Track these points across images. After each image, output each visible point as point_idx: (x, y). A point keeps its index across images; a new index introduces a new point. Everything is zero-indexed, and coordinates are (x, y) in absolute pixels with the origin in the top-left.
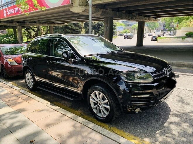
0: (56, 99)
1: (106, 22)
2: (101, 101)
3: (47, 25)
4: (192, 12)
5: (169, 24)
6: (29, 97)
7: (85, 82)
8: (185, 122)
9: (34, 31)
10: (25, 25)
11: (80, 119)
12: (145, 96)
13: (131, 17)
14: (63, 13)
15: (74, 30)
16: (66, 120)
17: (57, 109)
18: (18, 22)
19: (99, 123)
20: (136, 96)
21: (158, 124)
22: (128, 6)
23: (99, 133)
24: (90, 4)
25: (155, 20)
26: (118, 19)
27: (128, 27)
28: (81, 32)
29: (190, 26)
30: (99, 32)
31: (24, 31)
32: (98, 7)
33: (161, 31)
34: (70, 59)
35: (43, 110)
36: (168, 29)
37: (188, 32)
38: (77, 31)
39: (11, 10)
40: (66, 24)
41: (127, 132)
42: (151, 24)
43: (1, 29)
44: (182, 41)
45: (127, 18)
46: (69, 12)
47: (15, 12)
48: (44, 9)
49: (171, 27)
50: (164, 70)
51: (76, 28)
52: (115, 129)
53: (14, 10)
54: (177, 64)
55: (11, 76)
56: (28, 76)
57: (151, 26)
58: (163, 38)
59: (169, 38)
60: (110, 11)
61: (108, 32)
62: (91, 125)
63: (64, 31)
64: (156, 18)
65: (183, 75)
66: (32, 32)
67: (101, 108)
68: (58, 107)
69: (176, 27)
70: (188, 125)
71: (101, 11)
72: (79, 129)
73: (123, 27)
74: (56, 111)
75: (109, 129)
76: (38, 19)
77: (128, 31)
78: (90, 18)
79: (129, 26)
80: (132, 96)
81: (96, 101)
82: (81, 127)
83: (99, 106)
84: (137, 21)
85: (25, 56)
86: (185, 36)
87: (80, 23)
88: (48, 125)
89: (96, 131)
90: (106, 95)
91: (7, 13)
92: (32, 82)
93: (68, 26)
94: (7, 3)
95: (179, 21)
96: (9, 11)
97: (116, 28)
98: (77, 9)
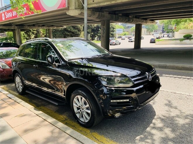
0: (43, 103)
1: (103, 25)
2: (83, 105)
3: (46, 28)
4: (192, 15)
5: (168, 26)
6: (15, 101)
7: (67, 86)
8: (167, 127)
9: (34, 34)
10: (24, 29)
11: (60, 125)
12: (125, 100)
13: (127, 20)
14: (61, 16)
15: (73, 33)
16: (46, 125)
17: (39, 114)
18: (16, 25)
19: (81, 128)
20: (115, 101)
21: (140, 128)
22: (124, 9)
23: (75, 138)
24: (85, 8)
25: (153, 23)
26: (115, 21)
27: (127, 30)
28: (80, 35)
29: (188, 28)
30: (98, 34)
31: (24, 34)
32: (94, 10)
33: (160, 33)
34: (54, 63)
35: (25, 115)
36: (167, 31)
37: (186, 34)
38: (76, 34)
39: (9, 13)
40: (65, 27)
41: (107, 137)
42: (150, 26)
43: (1, 32)
44: (180, 43)
45: (123, 20)
46: (66, 16)
47: (14, 15)
48: (40, 12)
49: (170, 29)
50: (146, 74)
51: (75, 31)
52: (96, 134)
53: (12, 13)
54: (170, 67)
55: (4, 80)
56: (18, 79)
57: (150, 28)
58: (161, 40)
59: (167, 40)
60: (106, 14)
61: (105, 35)
62: (70, 131)
63: (63, 33)
64: (153, 20)
65: (175, 77)
66: (31, 35)
67: (83, 112)
68: (41, 112)
69: (174, 29)
70: (170, 129)
71: (97, 14)
72: (56, 135)
73: (122, 29)
74: (38, 115)
75: (90, 134)
76: (37, 22)
77: (127, 33)
78: (86, 21)
79: (128, 28)
80: (111, 101)
81: (79, 105)
82: (59, 133)
83: (82, 110)
84: (134, 23)
85: (15, 60)
86: (183, 38)
87: (79, 26)
88: (26, 131)
89: (73, 137)
90: (87, 100)
91: (5, 16)
92: (22, 86)
93: (67, 29)
94: (5, 6)
95: (177, 23)
96: (7, 15)
97: (115, 31)
98: (73, 12)
